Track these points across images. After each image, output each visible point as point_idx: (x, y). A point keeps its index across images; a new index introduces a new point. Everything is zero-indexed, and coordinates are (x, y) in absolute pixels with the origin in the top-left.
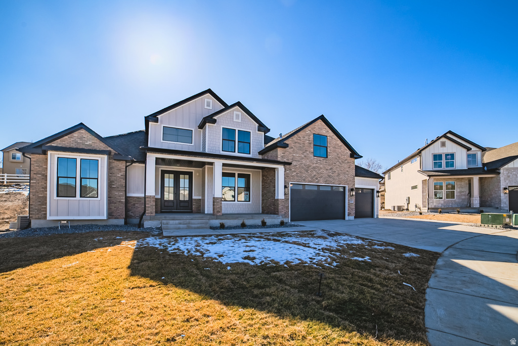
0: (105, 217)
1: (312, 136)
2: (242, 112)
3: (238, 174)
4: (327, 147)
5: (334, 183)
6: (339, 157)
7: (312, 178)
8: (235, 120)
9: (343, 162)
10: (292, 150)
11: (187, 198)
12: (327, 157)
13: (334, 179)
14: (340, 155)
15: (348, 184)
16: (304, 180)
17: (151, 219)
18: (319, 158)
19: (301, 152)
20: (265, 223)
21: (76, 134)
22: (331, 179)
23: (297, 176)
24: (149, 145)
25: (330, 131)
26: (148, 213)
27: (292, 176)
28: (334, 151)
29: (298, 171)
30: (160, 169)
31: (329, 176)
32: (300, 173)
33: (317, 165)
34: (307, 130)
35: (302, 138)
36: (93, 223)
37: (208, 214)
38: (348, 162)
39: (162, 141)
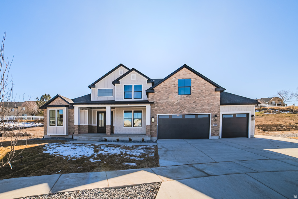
0: (65, 134)
1: (177, 81)
2: (136, 74)
3: (134, 111)
4: (191, 87)
5: (197, 112)
6: (203, 93)
7: (176, 110)
8: (132, 79)
9: (207, 96)
10: (160, 93)
11: (103, 126)
12: (191, 94)
13: (197, 109)
14: (204, 91)
15: (212, 112)
16: (169, 112)
17: (76, 135)
18: (183, 96)
19: (167, 93)
20: (131, 139)
21: (57, 99)
22: (194, 110)
23: (164, 110)
24: (91, 100)
25: (194, 75)
26: (75, 133)
27: (159, 110)
28: (198, 89)
29: (164, 107)
30: (97, 111)
31: (193, 108)
32: (166, 107)
33: (181, 101)
34: (172, 78)
35: (168, 84)
36: (63, 137)
37: (116, 134)
38: (213, 95)
39: (97, 97)
